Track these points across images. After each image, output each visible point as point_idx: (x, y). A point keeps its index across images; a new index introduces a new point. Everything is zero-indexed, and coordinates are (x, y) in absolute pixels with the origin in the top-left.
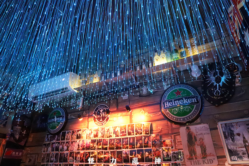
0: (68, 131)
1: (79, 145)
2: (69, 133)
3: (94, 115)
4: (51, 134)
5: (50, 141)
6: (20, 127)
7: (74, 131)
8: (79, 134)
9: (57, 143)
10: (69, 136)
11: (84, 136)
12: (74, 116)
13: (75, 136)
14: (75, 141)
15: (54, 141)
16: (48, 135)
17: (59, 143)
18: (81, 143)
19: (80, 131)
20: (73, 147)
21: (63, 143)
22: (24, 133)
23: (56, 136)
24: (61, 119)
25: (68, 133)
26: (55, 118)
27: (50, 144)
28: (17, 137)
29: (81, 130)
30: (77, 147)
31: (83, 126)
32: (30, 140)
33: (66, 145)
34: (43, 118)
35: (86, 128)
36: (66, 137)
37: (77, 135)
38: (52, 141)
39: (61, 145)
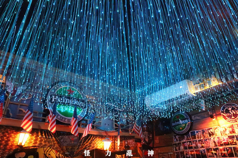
0: (197, 131)
1: (214, 142)
2: (199, 132)
3: (222, 113)
4: (179, 135)
5: (180, 141)
6: (147, 132)
7: (204, 130)
8: (211, 132)
9: (187, 142)
10: (199, 134)
11: (218, 133)
12: (198, 117)
13: (206, 134)
14: (209, 139)
15: (184, 141)
16: (175, 136)
17: (190, 142)
18: (216, 140)
19: (211, 130)
20: (208, 144)
21: (195, 142)
22: (151, 137)
23: (185, 136)
24: (186, 121)
25: (197, 132)
26: (179, 121)
27: (180, 143)
28: (147, 140)
29: (212, 128)
30: (214, 143)
31: (213, 125)
32: (157, 142)
33: (199, 143)
34: (164, 122)
35: (217, 126)
36: (197, 136)
37: (209, 133)
38: (182, 141)
39: (193, 143)
